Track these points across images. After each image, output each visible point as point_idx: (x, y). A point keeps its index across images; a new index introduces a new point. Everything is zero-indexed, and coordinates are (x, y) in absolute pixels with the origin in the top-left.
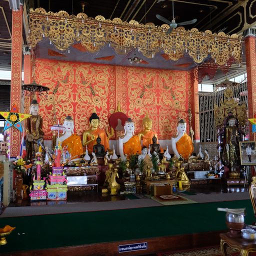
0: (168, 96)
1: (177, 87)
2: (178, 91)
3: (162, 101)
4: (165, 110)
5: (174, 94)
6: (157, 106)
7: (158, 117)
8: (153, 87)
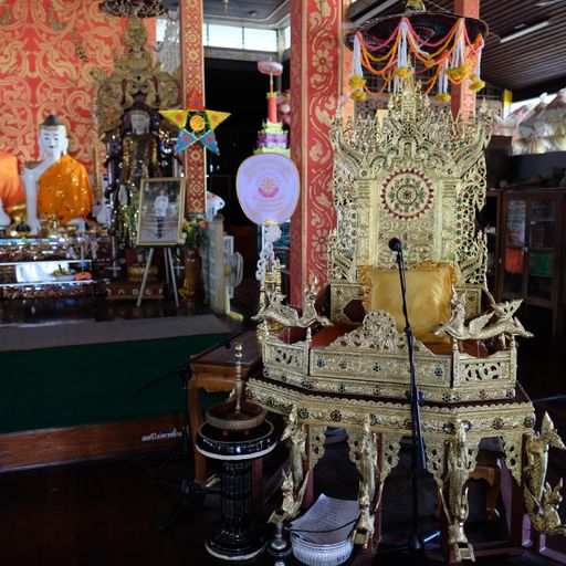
0: (62, 51)
1: (91, 25)
2: (96, 36)
3: (45, 64)
4: (55, 90)
5: (84, 45)
6: (27, 78)
7: (35, 110)
8: (13, 21)
